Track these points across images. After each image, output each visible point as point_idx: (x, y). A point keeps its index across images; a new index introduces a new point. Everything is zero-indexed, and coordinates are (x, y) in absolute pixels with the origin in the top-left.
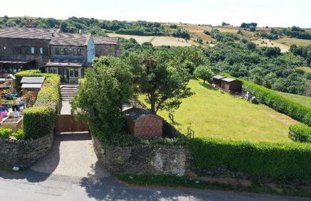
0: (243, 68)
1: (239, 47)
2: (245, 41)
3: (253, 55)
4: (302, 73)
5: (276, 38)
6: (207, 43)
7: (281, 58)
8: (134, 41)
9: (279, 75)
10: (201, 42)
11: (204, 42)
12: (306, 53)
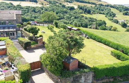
0: (62, 15)
1: (59, 7)
2: (61, 4)
3: (65, 10)
4: (83, 16)
5: (72, 2)
6: (45, 4)
7: (75, 11)
8: (12, 4)
9: (75, 18)
10: (43, 4)
11: (44, 4)
12: (83, 8)
